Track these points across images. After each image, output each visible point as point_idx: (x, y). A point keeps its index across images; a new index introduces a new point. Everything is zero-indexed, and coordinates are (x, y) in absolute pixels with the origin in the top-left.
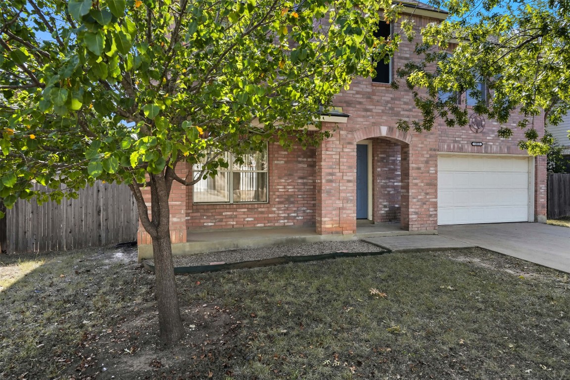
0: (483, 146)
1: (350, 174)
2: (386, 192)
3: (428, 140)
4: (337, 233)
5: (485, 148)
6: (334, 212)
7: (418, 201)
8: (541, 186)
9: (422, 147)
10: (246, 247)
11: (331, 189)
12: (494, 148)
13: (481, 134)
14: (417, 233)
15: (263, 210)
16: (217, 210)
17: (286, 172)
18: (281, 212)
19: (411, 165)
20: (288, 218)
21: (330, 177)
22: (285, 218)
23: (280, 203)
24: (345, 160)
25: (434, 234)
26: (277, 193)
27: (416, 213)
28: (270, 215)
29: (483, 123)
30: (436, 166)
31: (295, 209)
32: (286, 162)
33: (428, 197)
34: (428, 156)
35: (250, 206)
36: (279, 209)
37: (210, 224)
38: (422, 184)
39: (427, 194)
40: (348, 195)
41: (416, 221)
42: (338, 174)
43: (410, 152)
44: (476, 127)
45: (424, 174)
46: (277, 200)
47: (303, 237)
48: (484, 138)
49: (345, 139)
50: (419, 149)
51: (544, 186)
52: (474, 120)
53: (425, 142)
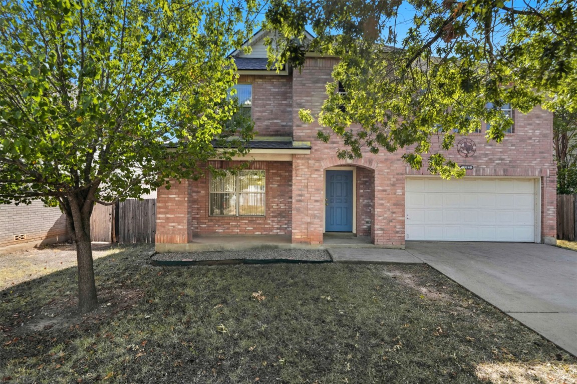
0: (474, 169)
1: (318, 195)
2: (369, 210)
3: (395, 166)
4: (306, 243)
5: (476, 171)
6: (303, 226)
7: (384, 219)
8: (549, 207)
9: (387, 172)
10: (229, 250)
11: (300, 207)
12: (488, 171)
13: (472, 158)
14: (382, 246)
15: (260, 222)
16: (226, 221)
17: (279, 193)
18: (274, 224)
19: (377, 188)
20: (279, 229)
21: (300, 198)
22: (278, 229)
23: (273, 217)
24: (313, 184)
25: (401, 249)
26: (271, 209)
27: (382, 229)
28: (266, 226)
29: (474, 147)
30: (403, 188)
31: (286, 222)
32: (279, 186)
33: (394, 215)
34: (395, 180)
35: (250, 219)
36: (273, 221)
37: (220, 231)
38: (388, 205)
39: (394, 213)
40: (316, 212)
41: (381, 236)
42: (307, 195)
43: (376, 176)
44: (466, 152)
45: (390, 196)
46: (272, 214)
47: (275, 244)
48: (475, 161)
49: (312, 167)
50: (385, 173)
51: (553, 207)
52: (463, 145)
53: (391, 168)
